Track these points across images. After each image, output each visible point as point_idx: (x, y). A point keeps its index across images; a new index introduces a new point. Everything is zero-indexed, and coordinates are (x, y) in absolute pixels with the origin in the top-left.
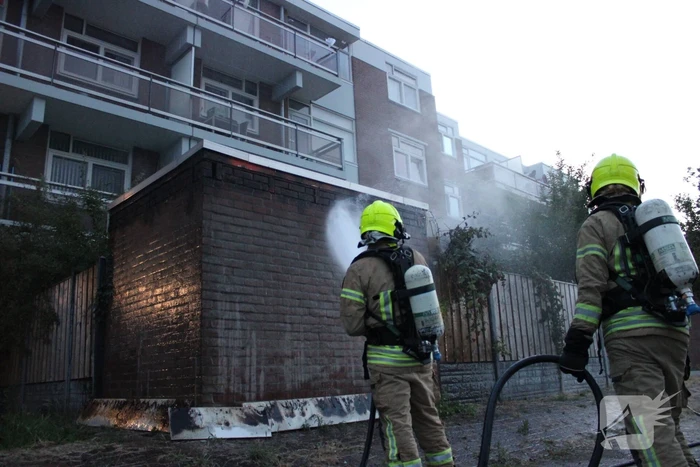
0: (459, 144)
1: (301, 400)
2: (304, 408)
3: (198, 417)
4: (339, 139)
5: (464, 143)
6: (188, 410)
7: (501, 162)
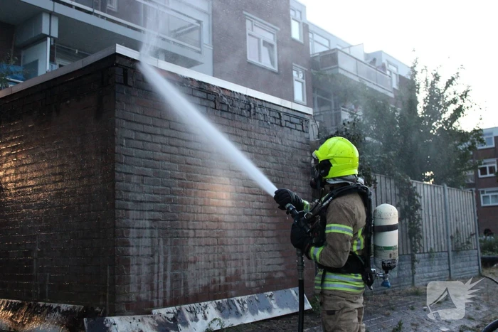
0: (306, 28)
1: (202, 304)
2: (206, 311)
3: (113, 326)
4: (199, 22)
5: (311, 28)
6: (103, 321)
7: (344, 48)
